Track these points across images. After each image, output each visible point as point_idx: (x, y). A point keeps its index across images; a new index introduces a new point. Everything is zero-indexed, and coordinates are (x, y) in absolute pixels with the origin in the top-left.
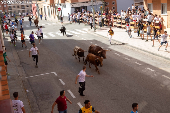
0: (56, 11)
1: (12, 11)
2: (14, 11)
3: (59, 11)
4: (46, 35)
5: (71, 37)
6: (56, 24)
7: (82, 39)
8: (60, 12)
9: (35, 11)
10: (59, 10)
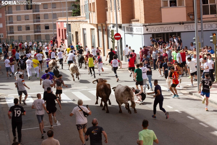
0: (110, 40)
1: (13, 36)
2: (19, 37)
3: (116, 41)
4: (85, 94)
5: (146, 105)
6: (108, 69)
7: (169, 108)
8: (118, 43)
9: (62, 38)
10: (117, 39)
